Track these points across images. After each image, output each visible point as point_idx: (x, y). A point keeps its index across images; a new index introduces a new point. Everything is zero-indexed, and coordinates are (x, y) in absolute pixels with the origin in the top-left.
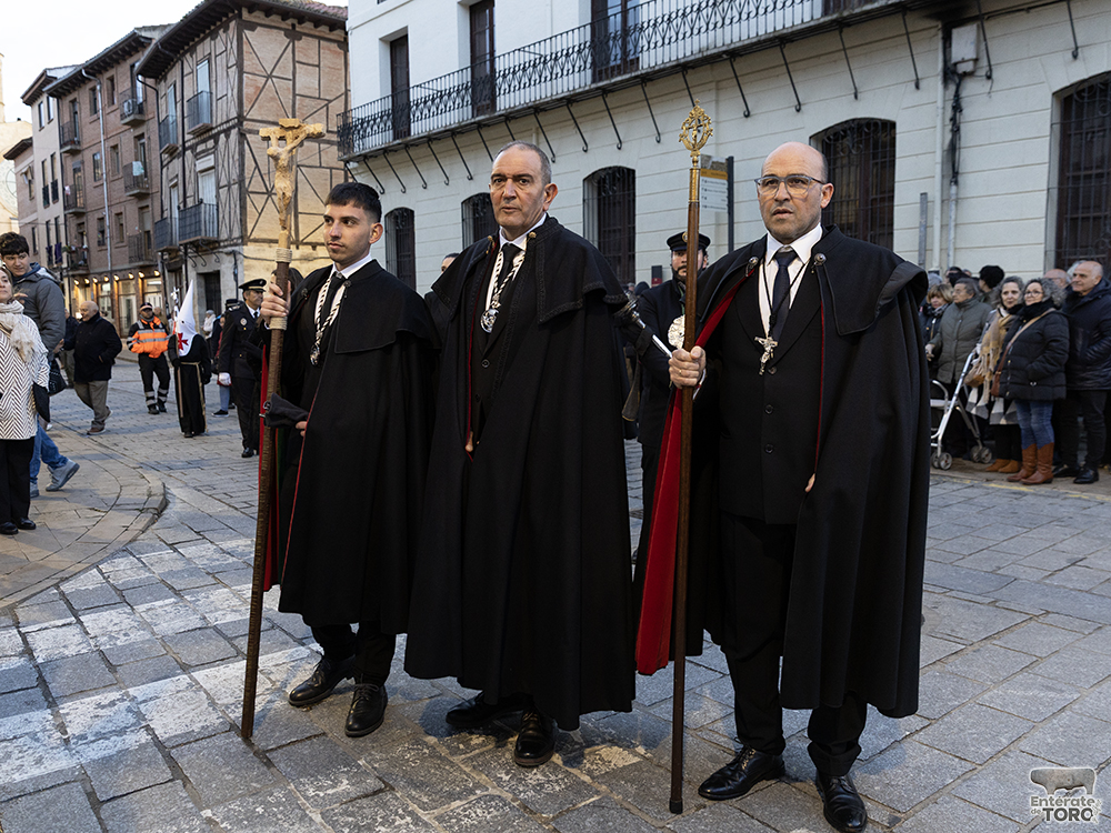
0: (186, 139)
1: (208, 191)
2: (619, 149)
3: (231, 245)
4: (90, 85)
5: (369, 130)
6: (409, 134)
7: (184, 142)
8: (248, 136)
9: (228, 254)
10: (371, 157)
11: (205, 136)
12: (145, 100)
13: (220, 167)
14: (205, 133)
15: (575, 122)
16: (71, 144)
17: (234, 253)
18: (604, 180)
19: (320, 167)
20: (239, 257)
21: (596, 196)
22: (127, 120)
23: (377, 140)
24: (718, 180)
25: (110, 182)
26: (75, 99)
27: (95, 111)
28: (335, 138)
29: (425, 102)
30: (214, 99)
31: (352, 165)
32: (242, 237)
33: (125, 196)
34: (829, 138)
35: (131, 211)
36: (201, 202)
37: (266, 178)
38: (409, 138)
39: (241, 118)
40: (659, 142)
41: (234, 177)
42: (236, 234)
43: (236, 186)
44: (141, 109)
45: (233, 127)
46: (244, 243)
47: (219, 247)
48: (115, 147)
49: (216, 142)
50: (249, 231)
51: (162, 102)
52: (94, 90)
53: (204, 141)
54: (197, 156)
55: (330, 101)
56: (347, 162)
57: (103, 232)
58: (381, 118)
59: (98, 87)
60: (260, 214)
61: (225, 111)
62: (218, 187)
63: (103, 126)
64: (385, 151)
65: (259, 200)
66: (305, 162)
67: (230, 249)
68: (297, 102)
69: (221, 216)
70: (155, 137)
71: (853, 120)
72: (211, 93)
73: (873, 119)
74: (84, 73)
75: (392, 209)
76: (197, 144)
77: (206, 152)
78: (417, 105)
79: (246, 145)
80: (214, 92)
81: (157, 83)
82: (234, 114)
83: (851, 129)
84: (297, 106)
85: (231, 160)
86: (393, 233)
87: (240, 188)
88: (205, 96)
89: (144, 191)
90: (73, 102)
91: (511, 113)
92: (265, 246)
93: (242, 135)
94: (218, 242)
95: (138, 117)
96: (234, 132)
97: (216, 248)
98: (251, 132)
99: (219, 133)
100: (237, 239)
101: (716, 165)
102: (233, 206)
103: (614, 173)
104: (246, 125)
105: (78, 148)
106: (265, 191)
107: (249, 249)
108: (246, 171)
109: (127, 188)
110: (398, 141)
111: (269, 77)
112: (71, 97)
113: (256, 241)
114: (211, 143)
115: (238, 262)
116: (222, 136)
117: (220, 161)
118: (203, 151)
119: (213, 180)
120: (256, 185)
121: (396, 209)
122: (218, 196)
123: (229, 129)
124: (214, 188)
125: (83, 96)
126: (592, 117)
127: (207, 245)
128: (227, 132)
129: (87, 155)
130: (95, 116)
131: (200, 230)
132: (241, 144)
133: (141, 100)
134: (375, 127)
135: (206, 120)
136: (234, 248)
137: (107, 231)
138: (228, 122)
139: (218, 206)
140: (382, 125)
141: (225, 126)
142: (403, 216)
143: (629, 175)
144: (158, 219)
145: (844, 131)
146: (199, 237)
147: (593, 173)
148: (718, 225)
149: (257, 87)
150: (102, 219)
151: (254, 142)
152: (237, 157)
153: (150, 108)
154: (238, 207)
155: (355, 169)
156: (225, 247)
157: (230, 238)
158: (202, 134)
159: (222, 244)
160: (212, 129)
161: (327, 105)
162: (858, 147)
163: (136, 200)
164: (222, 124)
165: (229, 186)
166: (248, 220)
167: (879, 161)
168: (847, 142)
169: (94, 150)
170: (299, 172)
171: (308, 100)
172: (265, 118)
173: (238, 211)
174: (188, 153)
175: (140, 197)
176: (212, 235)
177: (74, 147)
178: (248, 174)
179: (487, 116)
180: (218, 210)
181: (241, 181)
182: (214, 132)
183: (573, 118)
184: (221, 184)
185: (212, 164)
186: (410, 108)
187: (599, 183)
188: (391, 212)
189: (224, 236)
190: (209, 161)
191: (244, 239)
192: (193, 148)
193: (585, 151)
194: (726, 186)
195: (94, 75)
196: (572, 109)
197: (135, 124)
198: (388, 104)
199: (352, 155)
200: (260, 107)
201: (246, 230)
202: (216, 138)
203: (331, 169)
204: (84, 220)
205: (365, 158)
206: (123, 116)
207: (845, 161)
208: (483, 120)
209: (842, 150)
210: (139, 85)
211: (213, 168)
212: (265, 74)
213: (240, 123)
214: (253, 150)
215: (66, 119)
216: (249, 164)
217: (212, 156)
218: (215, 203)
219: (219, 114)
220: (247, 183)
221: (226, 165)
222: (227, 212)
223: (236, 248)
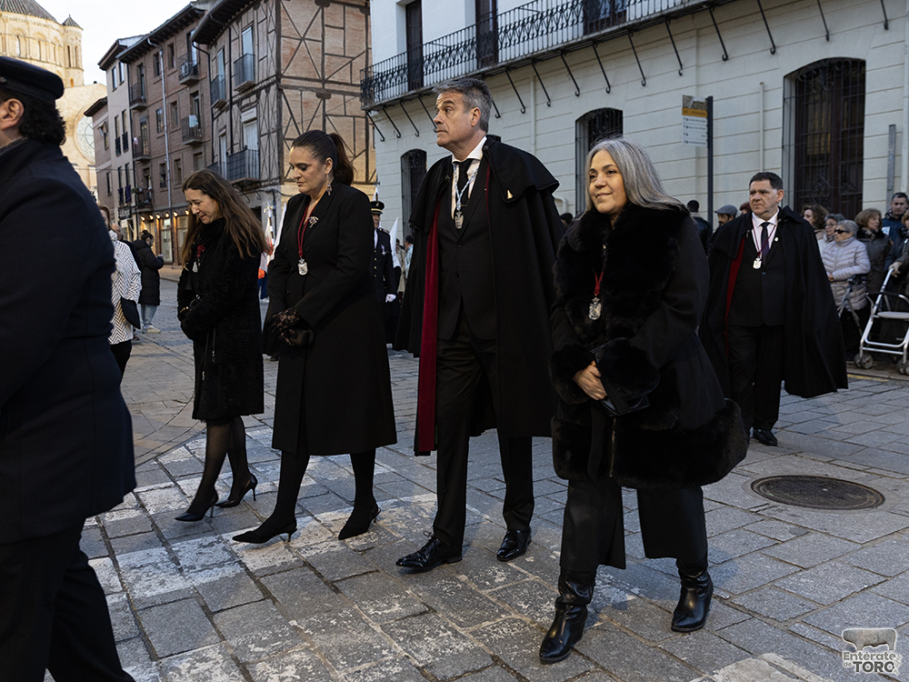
0: (233, 95)
1: (251, 139)
2: (608, 92)
3: (271, 185)
4: (154, 52)
5: (388, 82)
6: (422, 85)
7: (231, 98)
8: (284, 91)
9: (268, 192)
10: (390, 106)
11: (250, 91)
12: (199, 63)
13: (262, 118)
14: (249, 89)
15: (569, 70)
16: (139, 102)
17: (273, 192)
18: (595, 120)
19: (345, 115)
20: (277, 194)
21: (587, 135)
22: (184, 80)
23: (393, 91)
24: (699, 118)
25: (170, 133)
26: (142, 64)
27: (158, 73)
28: (358, 90)
29: (436, 57)
30: (257, 60)
31: (373, 113)
32: (280, 178)
33: (183, 144)
34: (802, 77)
35: (187, 157)
36: (246, 148)
37: (300, 127)
38: (422, 89)
39: (279, 75)
40: (644, 85)
41: (273, 126)
42: (275, 175)
43: (275, 134)
44: (195, 70)
45: (273, 83)
46: (281, 183)
47: (261, 186)
48: (174, 104)
49: (258, 97)
50: (286, 172)
51: (213, 64)
52: (157, 55)
53: (248, 96)
54: (242, 109)
55: (353, 59)
56: (368, 111)
57: (164, 176)
58: (398, 71)
59: (161, 53)
61: (266, 70)
62: (260, 135)
63: (164, 85)
64: (401, 101)
66: (332, 112)
67: (269, 188)
68: (326, 61)
69: (262, 160)
70: (207, 95)
71: (825, 60)
72: (254, 55)
73: (843, 58)
74: (149, 41)
75: (408, 150)
76: (242, 99)
77: (249, 106)
78: (429, 60)
79: (283, 99)
80: (256, 54)
81: (209, 48)
82: (273, 72)
83: (822, 68)
84: (325, 64)
85: (270, 112)
86: (408, 172)
87: (278, 136)
88: (249, 60)
89: (198, 140)
90: (140, 66)
91: (511, 64)
93: (280, 90)
94: (260, 182)
95: (193, 77)
96: (273, 88)
97: (258, 187)
98: (287, 87)
99: (260, 89)
100: (276, 179)
101: (697, 105)
102: (272, 151)
103: (603, 114)
104: (284, 81)
105: (144, 105)
107: (285, 189)
108: (283, 121)
109: (184, 138)
110: (412, 92)
111: (302, 39)
112: (138, 63)
114: (253, 98)
115: (277, 199)
116: (263, 91)
117: (262, 113)
118: (247, 105)
119: (256, 129)
120: (291, 133)
121: (411, 151)
122: (259, 143)
123: (269, 85)
124: (256, 136)
125: (148, 61)
126: (584, 65)
127: (250, 185)
128: (267, 88)
129: (152, 111)
130: (158, 78)
131: (245, 172)
132: (279, 98)
133: (195, 63)
134: (393, 80)
135: (249, 78)
136: (272, 187)
137: (168, 175)
138: (268, 79)
139: (259, 151)
140: (399, 78)
141: (265, 83)
142: (417, 157)
143: (617, 116)
144: (209, 163)
145: (817, 70)
146: (244, 179)
147: (585, 115)
148: (698, 158)
149: (292, 49)
150: (163, 165)
151: (290, 96)
152: (275, 109)
153: (203, 69)
154: (276, 152)
155: (375, 116)
156: (266, 186)
157: (270, 179)
158: (247, 90)
159: (263, 184)
160: (255, 85)
161: (351, 62)
162: (830, 85)
163: (191, 148)
164: (263, 81)
165: (269, 134)
166: (285, 163)
167: (850, 96)
168: (820, 80)
169: (157, 106)
170: (327, 121)
171: (334, 58)
172: (299, 75)
173: (276, 156)
174: (235, 106)
175: (195, 145)
176: (254, 176)
177: (140, 104)
178: (284, 123)
179: (491, 67)
180: (259, 155)
181: (279, 129)
182: (257, 88)
183: (567, 66)
184: (262, 133)
185: (254, 115)
186: (423, 62)
187: (590, 123)
188: (407, 153)
189: (265, 177)
190: (252, 113)
192: (239, 102)
193: (578, 95)
194: (706, 123)
195: (157, 43)
196: (565, 59)
197: (191, 83)
198: (404, 60)
199: (373, 105)
200: (295, 66)
201: (283, 172)
202: (258, 93)
203: (354, 117)
204: (149, 165)
205: (384, 107)
206: (181, 77)
207: (817, 97)
208: (487, 71)
209: (814, 88)
210: (194, 50)
211: (255, 119)
212: (299, 37)
213: (278, 80)
214: (289, 103)
215: (135, 81)
216: (286, 114)
217: (255, 109)
218: (257, 149)
219: (261, 74)
220: (284, 131)
221: (266, 116)
222: (267, 156)
223: (275, 187)
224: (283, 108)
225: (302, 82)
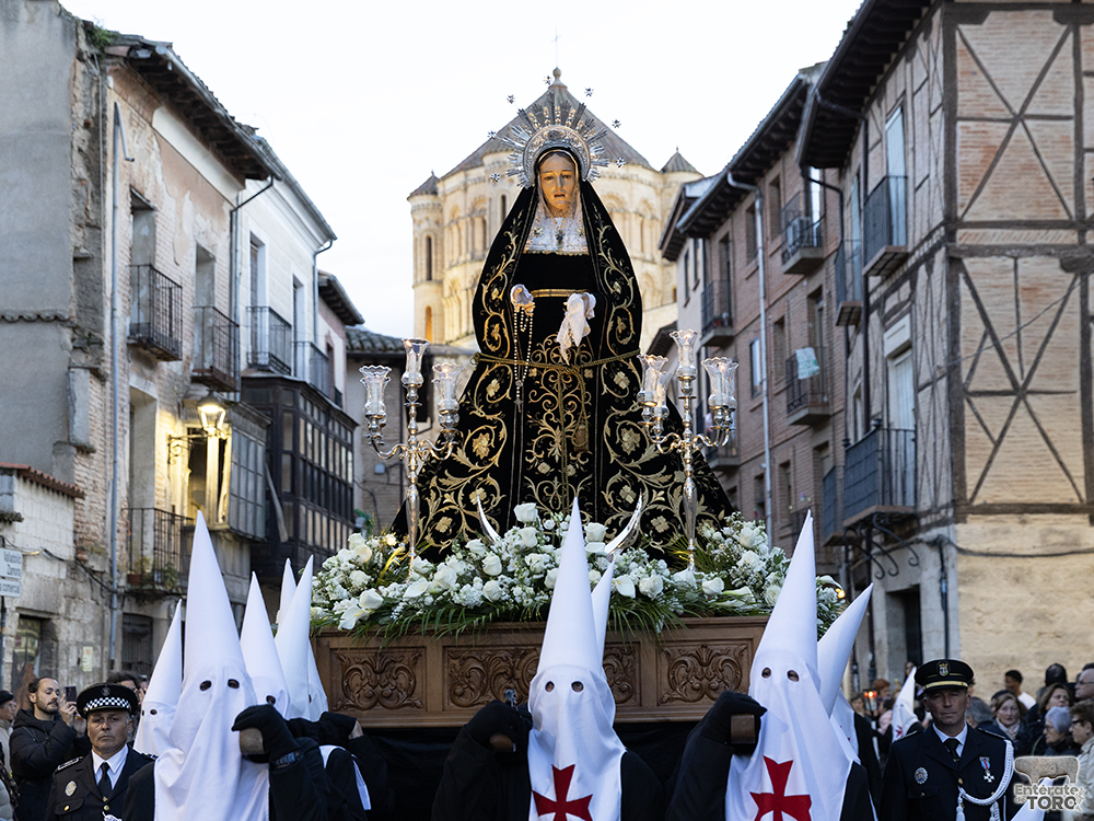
0: (871, 286)
3: (937, 524)
4: (746, 204)
7: (867, 295)
8: (967, 262)
9: (931, 543)
11: (899, 274)
12: (824, 217)
13: (920, 343)
14: (896, 267)
16: (719, 325)
17: (938, 544)
20: (950, 552)
22: (791, 262)
25: (771, 398)
26: (727, 236)
27: (752, 252)
30: (911, 190)
32: (954, 503)
33: (785, 422)
35: (802, 456)
37: (1012, 358)
39: (952, 222)
41: (941, 361)
42: (944, 498)
43: (945, 379)
45: (939, 246)
46: (959, 518)
47: (919, 529)
48: (780, 323)
49: (913, 286)
50: (970, 487)
51: (847, 214)
52: (752, 210)
53: (896, 288)
54: (885, 327)
57: (761, 505)
59: (757, 205)
60: (997, 444)
61: (924, 213)
62: (918, 389)
63: (763, 282)
65: (994, 411)
67: (935, 533)
68: (1088, 168)
69: (920, 454)
72: (906, 177)
74: (730, 181)
76: (885, 296)
77: (898, 312)
79: (963, 286)
80: (910, 175)
81: (841, 176)
82: (939, 218)
84: (1087, 177)
85: (935, 323)
87: (950, 386)
88: (897, 188)
89: (818, 411)
90: (725, 241)
92: (1011, 521)
93: (954, 262)
94: (912, 518)
95: (808, 254)
96: (940, 256)
97: (913, 532)
98: (974, 251)
99: (917, 265)
100: (946, 507)
104: (964, 237)
105: (729, 332)
106: (1008, 386)
107: (970, 533)
108: (962, 345)
109: (791, 408)
111: (1018, 119)
112: (720, 234)
113: (988, 510)
114: (906, 289)
115: (948, 564)
116: (923, 268)
117: (920, 328)
118: (895, 310)
119: (910, 373)
120: (988, 375)
122: (916, 411)
123: (932, 252)
124: (911, 391)
125: (736, 226)
127: (898, 524)
128: (928, 259)
129: (742, 343)
130: (753, 265)
131: (875, 491)
132: (951, 282)
133: (816, 217)
135: (898, 238)
136: (940, 530)
137: (768, 503)
138: (929, 237)
139: (916, 432)
141: (926, 248)
146: (873, 510)
149: (989, 147)
150: (761, 478)
151: (985, 275)
152: (944, 314)
153: (833, 231)
156: (929, 527)
157: (935, 506)
158: (893, 271)
159: (923, 522)
160: (907, 256)
163: (809, 433)
164: (922, 242)
165: (932, 383)
166: (968, 460)
169: (749, 336)
172: (1009, 215)
173: (949, 442)
174: (874, 317)
175: (817, 422)
176: (904, 503)
177: (722, 332)
178: (966, 348)
180: (916, 440)
181: (952, 369)
182: (911, 262)
184: (922, 381)
185: (905, 336)
189: (925, 503)
190: (903, 330)
191: (961, 507)
192: (880, 304)
195: (752, 182)
197: (807, 268)
200: (996, 192)
201: (964, 487)
202: (911, 276)
206: (785, 259)
210: (816, 189)
211: (907, 347)
212: (1007, 114)
213: (950, 236)
214: (981, 294)
215: (716, 276)
216: (971, 324)
217: (907, 318)
218: (912, 428)
219: (918, 225)
220: (965, 372)
221: (928, 335)
222: (930, 445)
223: (942, 531)
224: (964, 308)
225: (1017, 233)
